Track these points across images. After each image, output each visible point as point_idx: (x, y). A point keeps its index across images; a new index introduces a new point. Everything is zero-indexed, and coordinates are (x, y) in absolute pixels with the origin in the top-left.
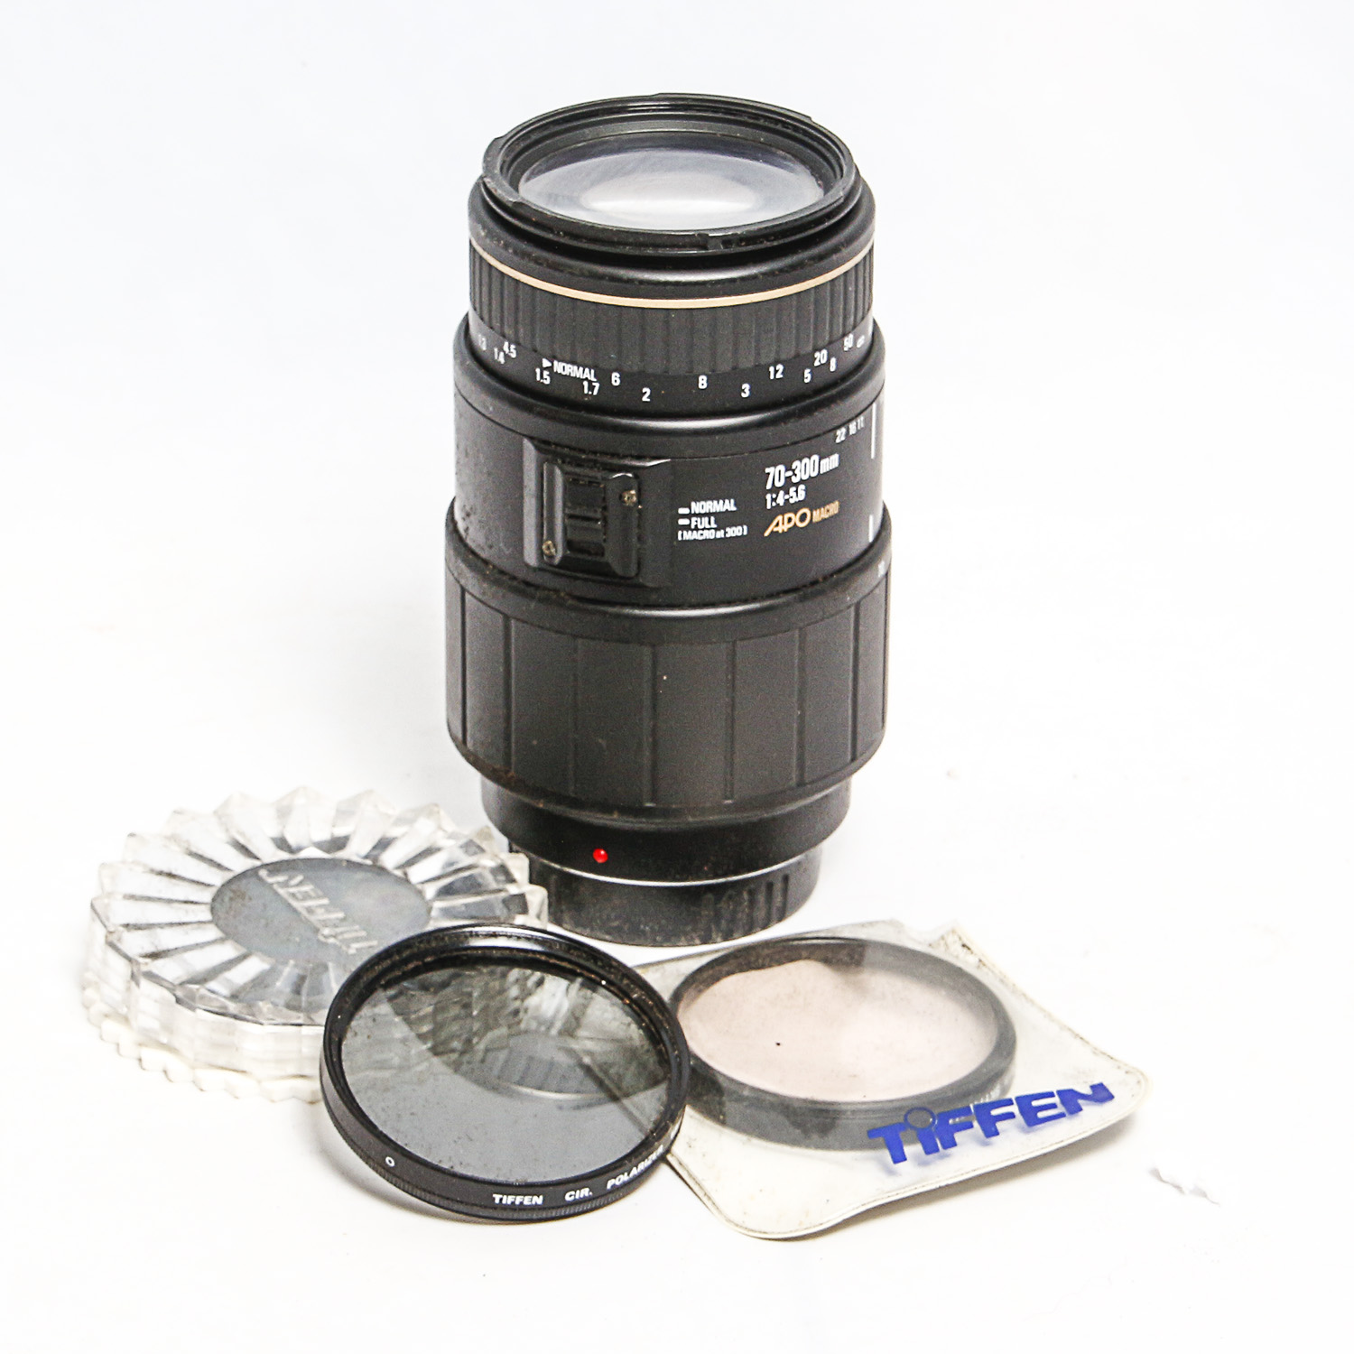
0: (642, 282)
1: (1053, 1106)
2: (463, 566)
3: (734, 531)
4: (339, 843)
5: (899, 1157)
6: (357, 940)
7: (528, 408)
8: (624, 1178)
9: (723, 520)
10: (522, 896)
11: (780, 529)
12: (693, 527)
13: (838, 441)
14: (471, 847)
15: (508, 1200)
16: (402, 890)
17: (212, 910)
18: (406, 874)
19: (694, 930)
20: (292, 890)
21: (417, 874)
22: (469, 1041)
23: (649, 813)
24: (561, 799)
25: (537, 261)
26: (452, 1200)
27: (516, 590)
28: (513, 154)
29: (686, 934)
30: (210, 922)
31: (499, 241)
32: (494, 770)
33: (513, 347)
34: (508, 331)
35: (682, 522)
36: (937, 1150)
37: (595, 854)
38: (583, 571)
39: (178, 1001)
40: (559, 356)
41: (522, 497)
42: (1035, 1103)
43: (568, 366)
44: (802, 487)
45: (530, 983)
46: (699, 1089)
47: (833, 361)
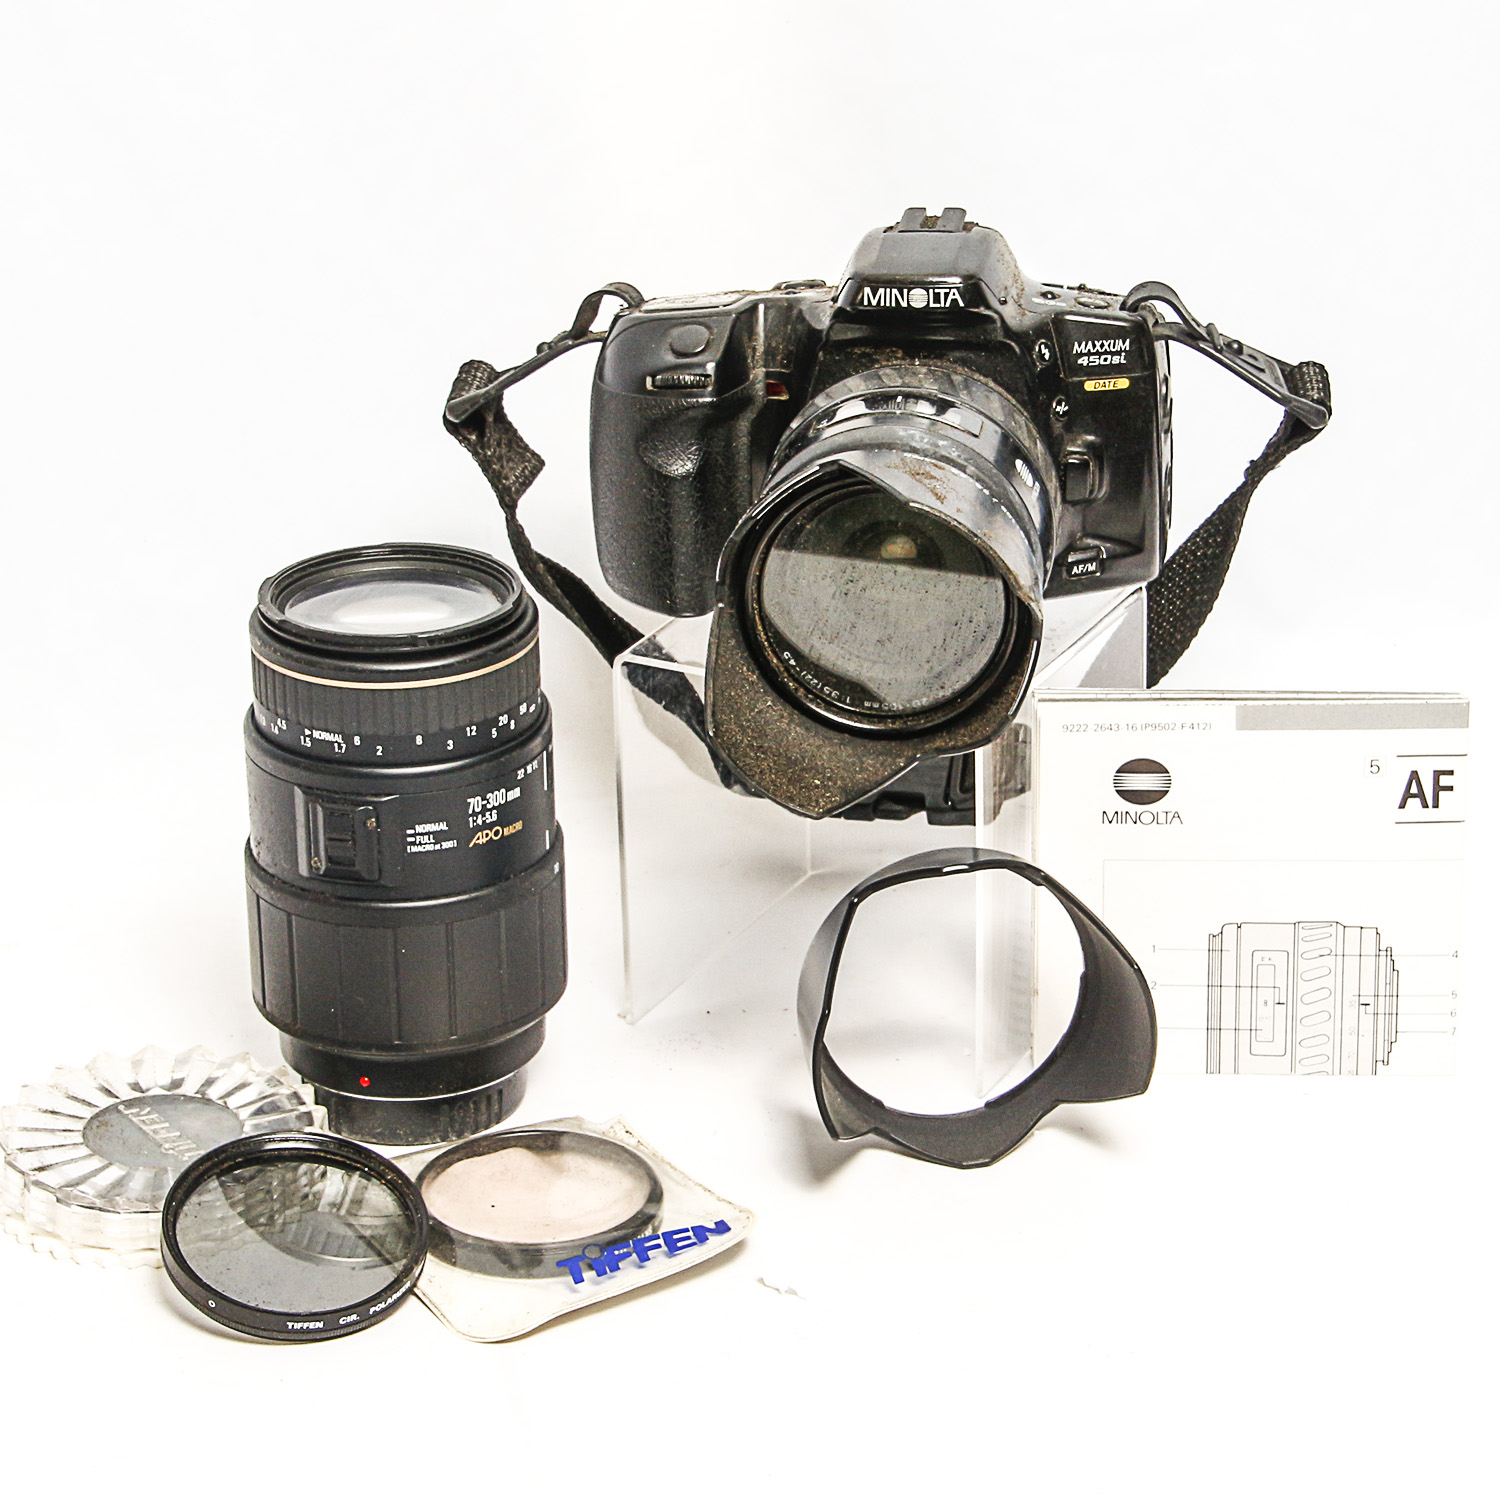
0: (372, 671)
1: (689, 1238)
2: (257, 880)
3: (447, 845)
4: (177, 1084)
5: (579, 1280)
6: (189, 1150)
7: (296, 765)
8: (382, 1306)
9: (439, 837)
10: (309, 1114)
11: (480, 842)
12: (418, 842)
13: (519, 778)
14: (274, 1081)
15: (298, 1326)
16: (224, 1115)
17: (84, 1136)
18: (225, 1103)
19: (436, 1131)
20: (142, 1118)
21: (233, 1102)
22: (271, 1218)
23: (397, 1048)
24: (333, 1042)
25: (297, 660)
26: (258, 1328)
27: (294, 895)
28: (279, 589)
29: (429, 1134)
30: (82, 1144)
31: (270, 647)
32: (286, 1025)
33: (284, 722)
34: (280, 711)
35: (410, 839)
36: (606, 1273)
37: (361, 1080)
38: (340, 878)
39: (58, 1200)
40: (315, 726)
41: (295, 828)
42: (675, 1237)
43: (323, 734)
44: (495, 811)
45: (317, 1174)
46: (436, 1241)
47: (513, 722)
